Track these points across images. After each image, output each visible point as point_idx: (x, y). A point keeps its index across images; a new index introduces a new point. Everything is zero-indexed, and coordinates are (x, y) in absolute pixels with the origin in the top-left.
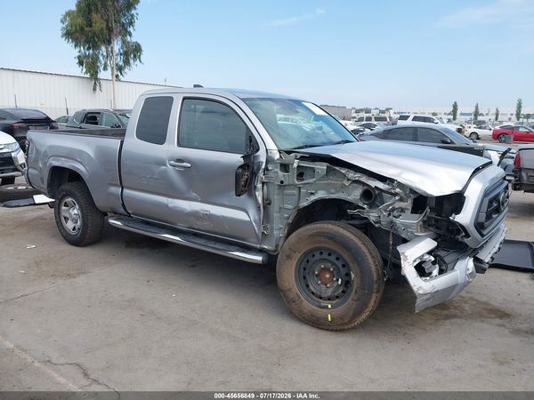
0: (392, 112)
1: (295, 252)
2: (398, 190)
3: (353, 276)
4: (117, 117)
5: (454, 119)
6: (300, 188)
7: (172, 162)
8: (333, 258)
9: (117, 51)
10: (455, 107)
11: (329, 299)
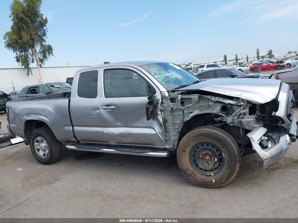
0: (192, 65)
1: (187, 147)
2: (242, 103)
3: (224, 155)
4: (48, 87)
5: (226, 63)
6: (183, 110)
7: (104, 107)
8: (210, 147)
9: (39, 51)
10: (225, 57)
11: (211, 171)
